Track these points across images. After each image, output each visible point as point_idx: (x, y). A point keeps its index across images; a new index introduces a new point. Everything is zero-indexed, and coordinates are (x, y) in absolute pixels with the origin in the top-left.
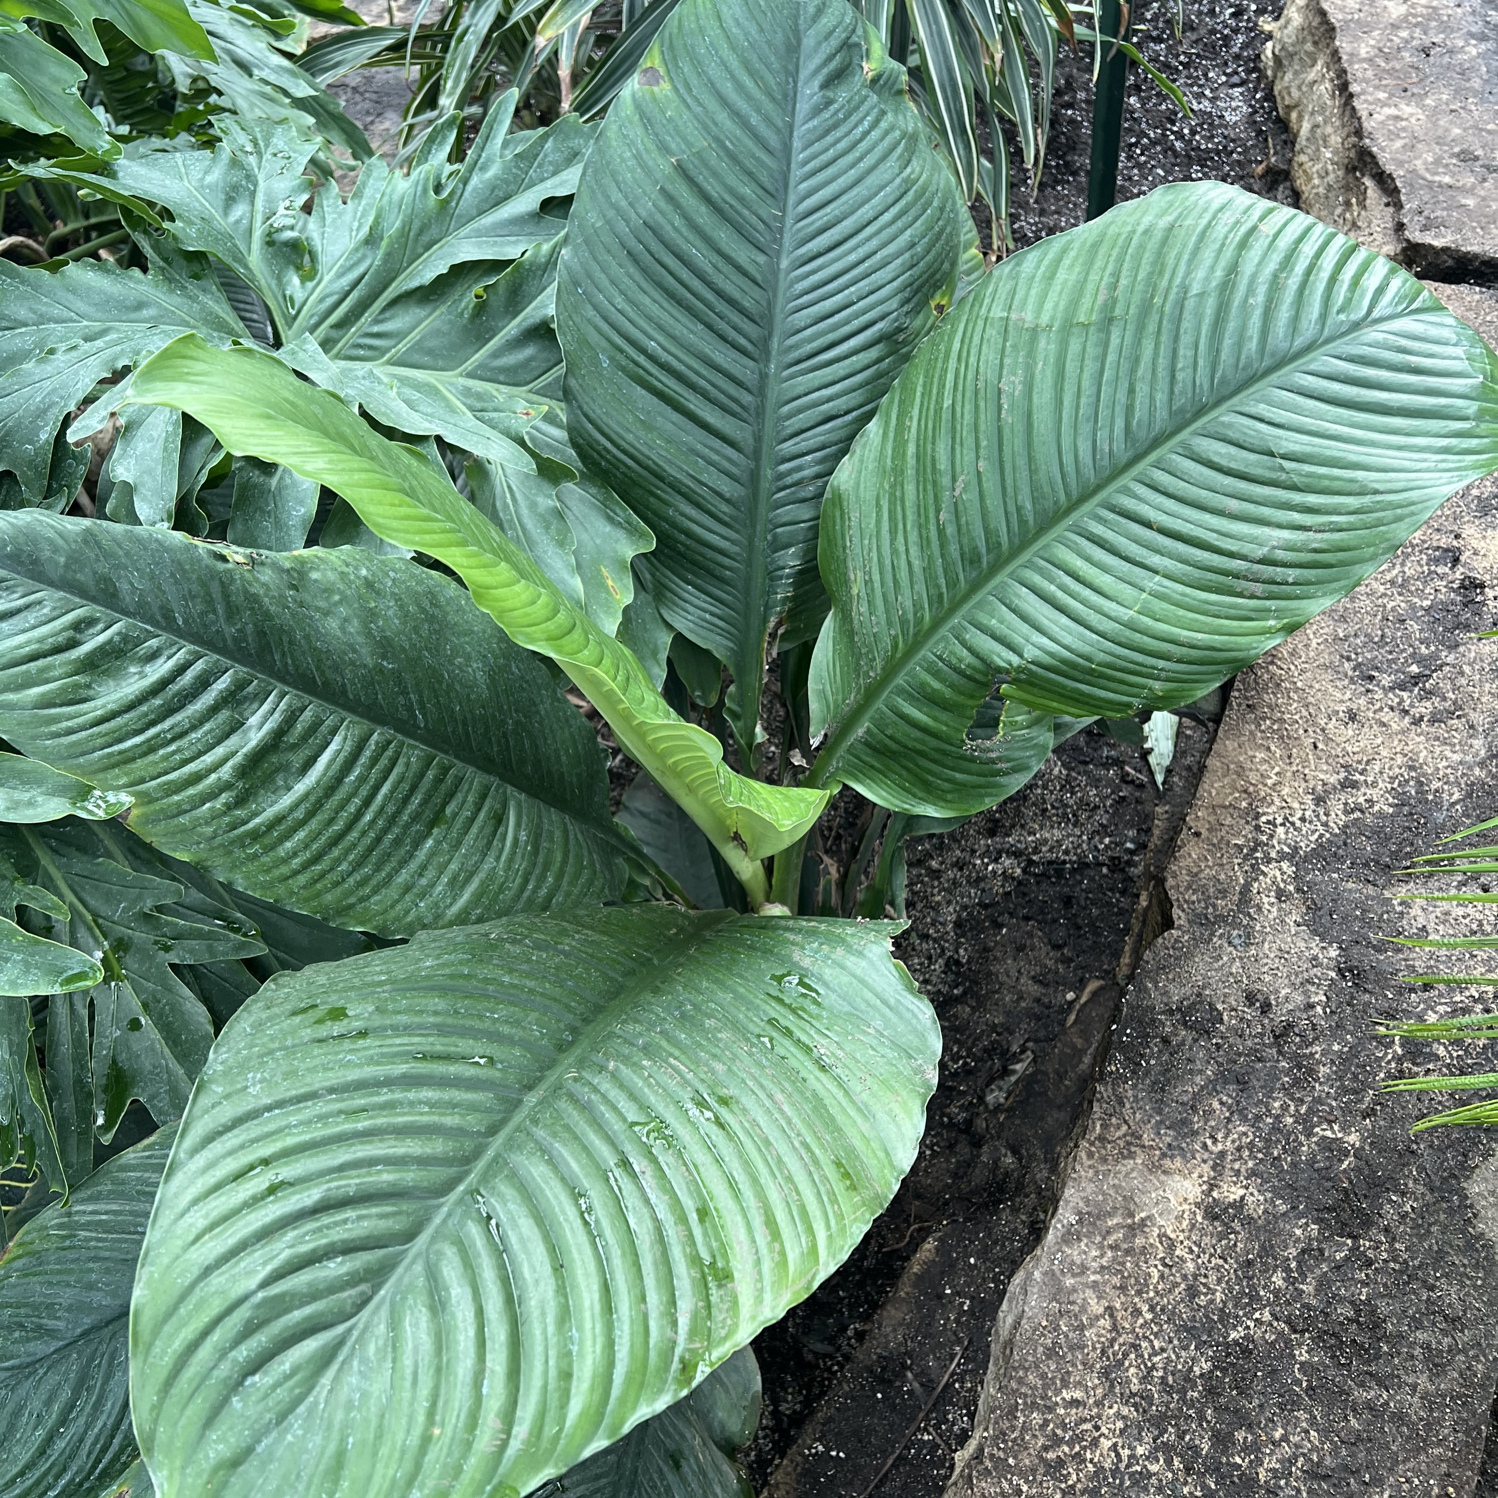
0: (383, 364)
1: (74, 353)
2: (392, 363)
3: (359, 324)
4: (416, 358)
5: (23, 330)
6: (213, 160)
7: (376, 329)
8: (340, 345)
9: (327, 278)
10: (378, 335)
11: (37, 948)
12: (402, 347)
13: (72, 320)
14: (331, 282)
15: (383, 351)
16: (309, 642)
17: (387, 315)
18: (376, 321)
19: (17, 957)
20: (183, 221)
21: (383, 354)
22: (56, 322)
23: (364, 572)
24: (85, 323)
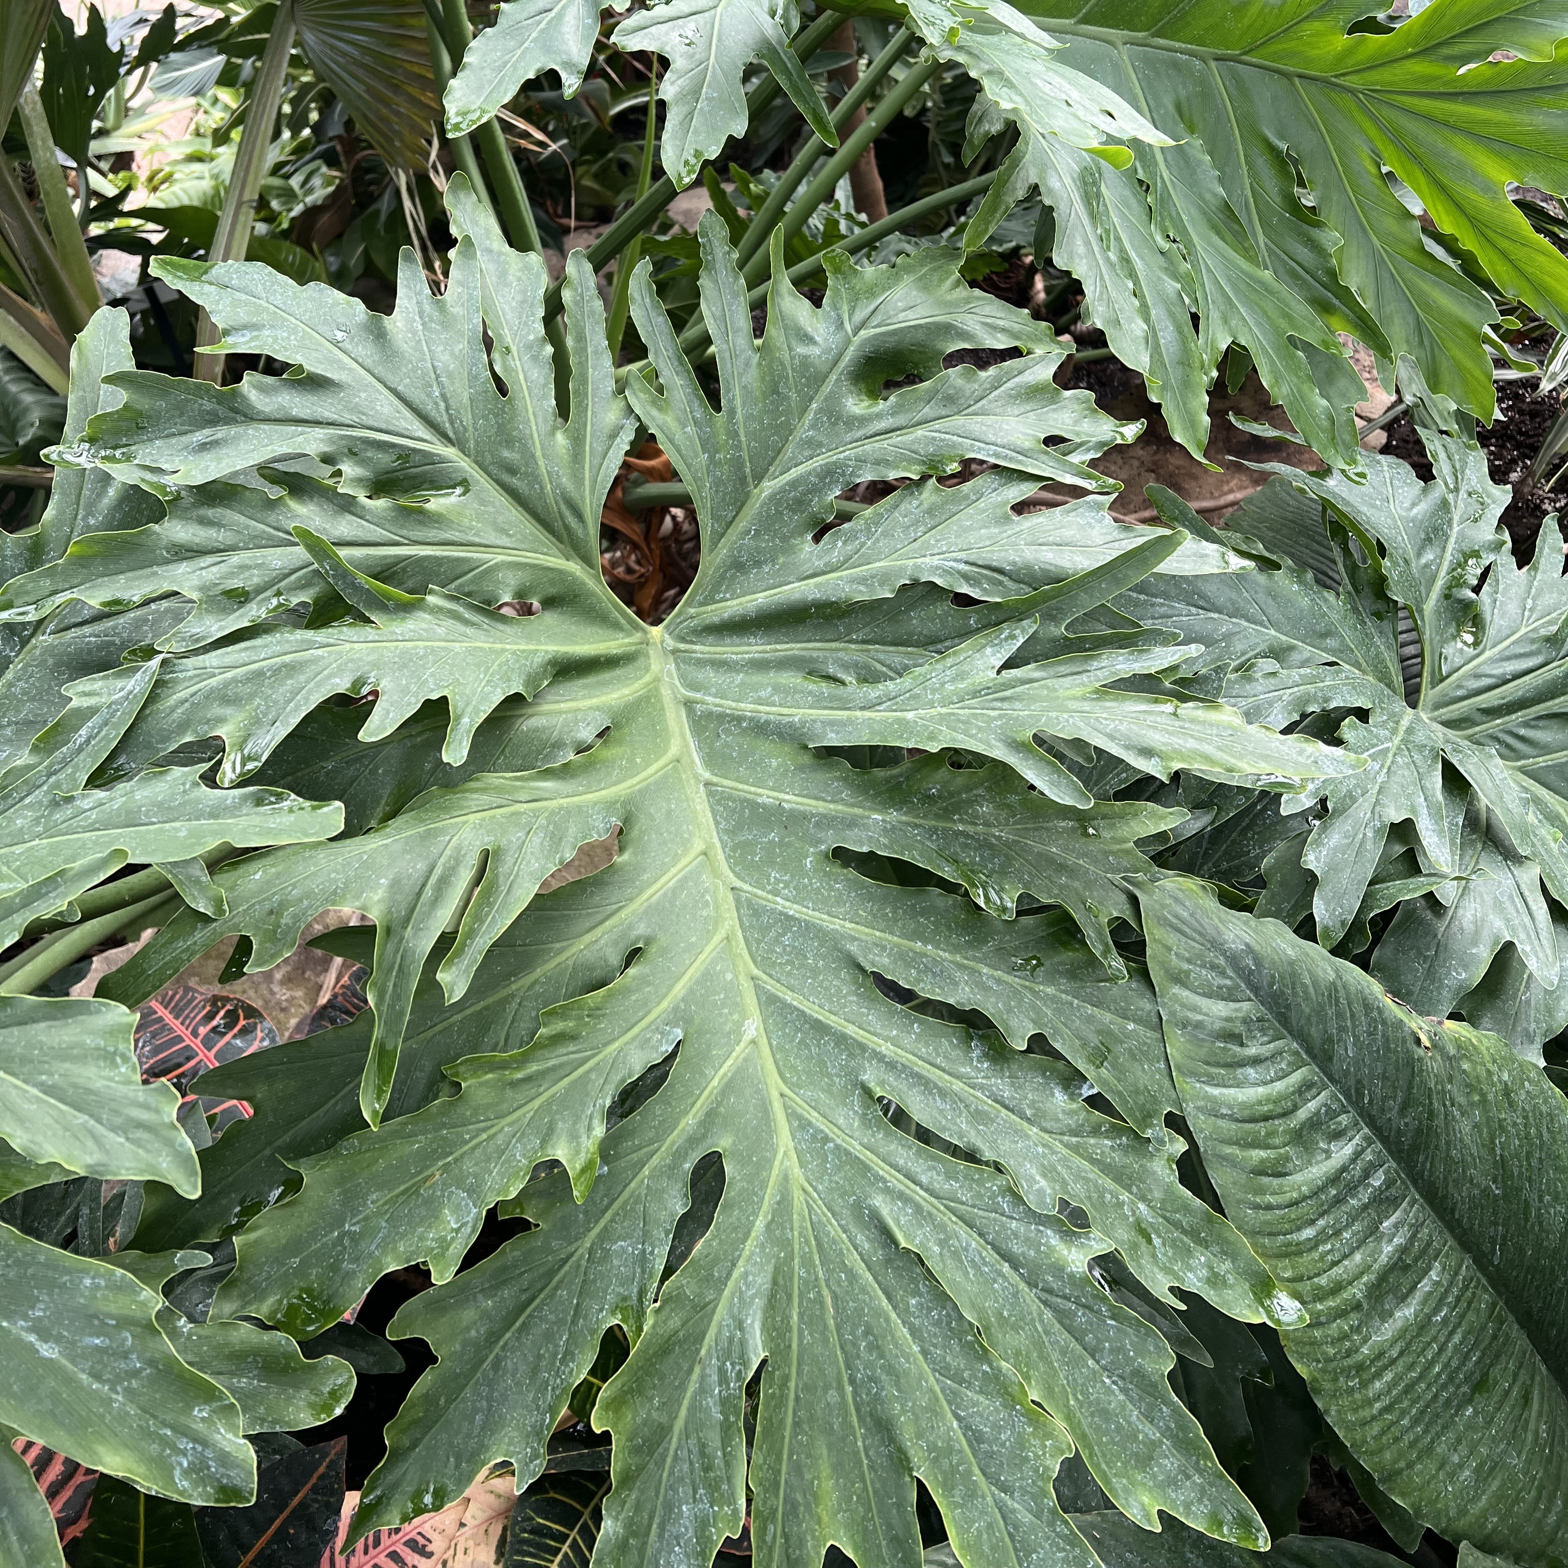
0: (1514, 768)
1: (1272, 681)
2: (1524, 771)
3: (1507, 718)
4: (1552, 778)
5: (1216, 616)
6: (1425, 491)
7: (1522, 732)
8: (1477, 729)
9: (1488, 654)
10: (1522, 739)
11: (1218, 1482)
12: (1542, 761)
13: (1261, 624)
14: (1493, 661)
15: (1519, 756)
16: (1448, 1149)
17: (1541, 723)
18: (1526, 725)
19: (1197, 1479)
20: (1391, 561)
21: (1518, 759)
22: (1248, 621)
23: (1506, 1077)
24: (1273, 632)
